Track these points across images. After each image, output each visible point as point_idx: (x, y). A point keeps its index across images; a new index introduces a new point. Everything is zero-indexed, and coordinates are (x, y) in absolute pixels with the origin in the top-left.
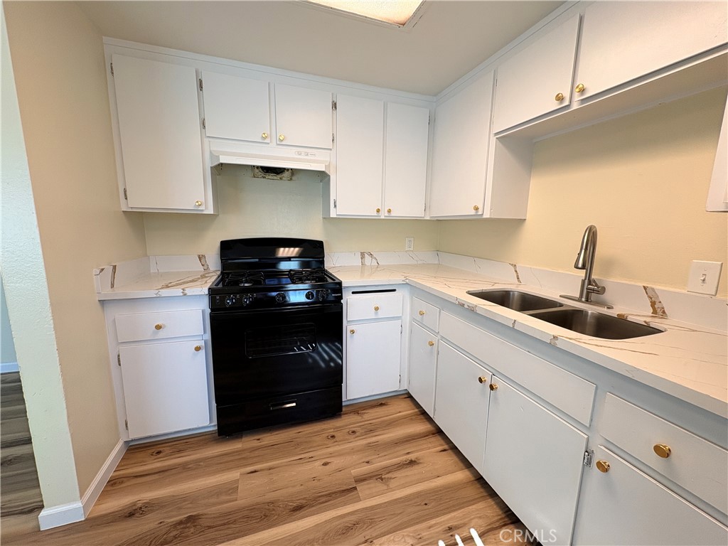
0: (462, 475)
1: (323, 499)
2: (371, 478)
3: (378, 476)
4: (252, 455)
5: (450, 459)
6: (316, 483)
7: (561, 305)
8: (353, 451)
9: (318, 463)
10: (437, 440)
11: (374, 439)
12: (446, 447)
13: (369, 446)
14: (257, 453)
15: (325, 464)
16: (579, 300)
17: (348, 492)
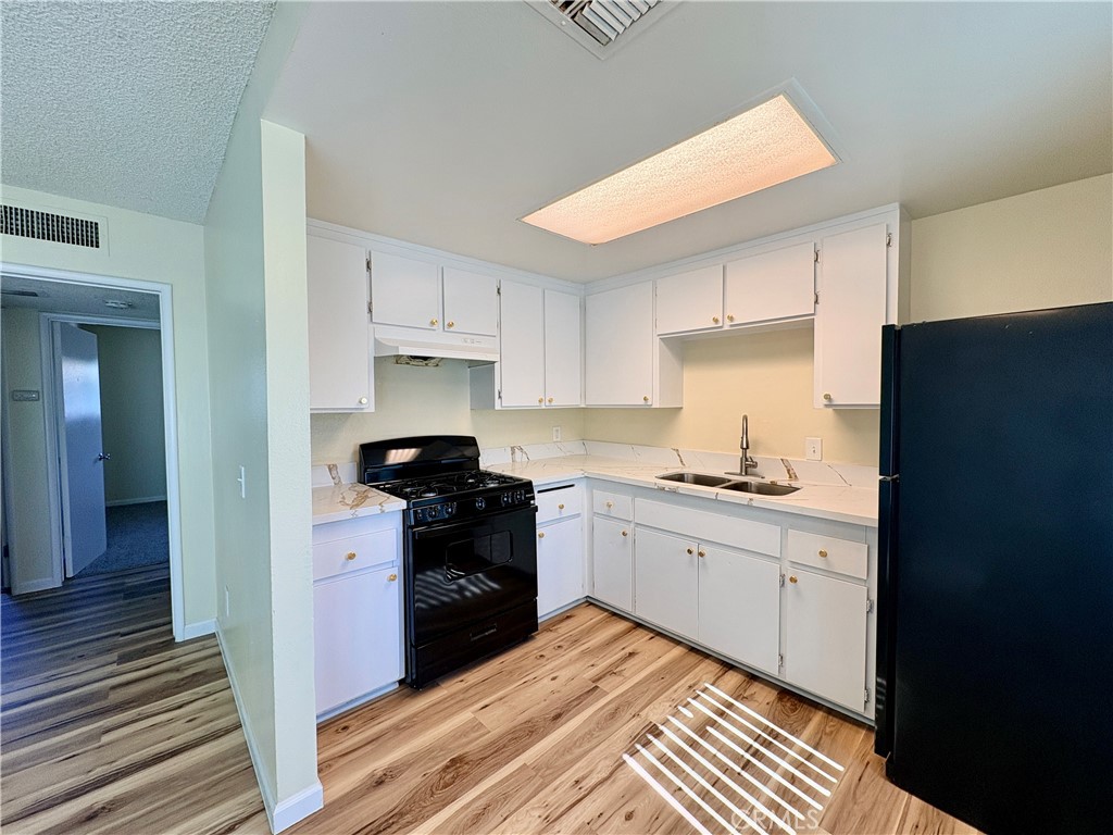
0: (678, 651)
1: (575, 703)
2: (604, 675)
3: (611, 671)
4: (467, 695)
5: (660, 643)
6: (557, 695)
7: (730, 481)
8: (571, 662)
9: (546, 681)
10: (640, 631)
11: (586, 646)
12: (652, 635)
13: (584, 653)
14: (472, 692)
15: (554, 679)
16: (740, 474)
17: (593, 691)
